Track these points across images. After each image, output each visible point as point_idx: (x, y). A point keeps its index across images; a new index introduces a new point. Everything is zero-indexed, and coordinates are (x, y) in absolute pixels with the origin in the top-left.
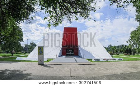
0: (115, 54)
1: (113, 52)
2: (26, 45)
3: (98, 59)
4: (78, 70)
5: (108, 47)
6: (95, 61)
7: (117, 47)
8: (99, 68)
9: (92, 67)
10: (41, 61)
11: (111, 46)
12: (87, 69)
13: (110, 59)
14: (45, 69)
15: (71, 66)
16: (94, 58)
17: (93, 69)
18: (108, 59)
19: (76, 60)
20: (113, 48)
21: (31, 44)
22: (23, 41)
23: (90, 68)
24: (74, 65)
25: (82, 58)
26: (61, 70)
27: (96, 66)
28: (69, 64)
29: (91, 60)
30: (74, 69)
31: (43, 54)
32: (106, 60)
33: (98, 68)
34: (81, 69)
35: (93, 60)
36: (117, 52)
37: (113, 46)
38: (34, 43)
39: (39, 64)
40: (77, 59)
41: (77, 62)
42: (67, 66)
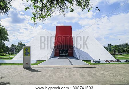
0: (117, 55)
1: (115, 52)
2: (13, 46)
3: (98, 61)
4: (74, 75)
5: (107, 46)
6: (94, 63)
7: (118, 46)
8: (102, 72)
9: (93, 71)
10: (27, 64)
11: (110, 45)
12: (86, 74)
13: (113, 61)
14: (31, 75)
15: (65, 69)
16: (92, 59)
17: (95, 75)
18: (111, 61)
19: (71, 62)
20: (113, 48)
21: (19, 44)
22: (9, 41)
23: (90, 72)
24: (69, 68)
25: (78, 59)
26: (53, 76)
27: (98, 70)
28: (63, 67)
29: (89, 61)
30: (68, 74)
31: (30, 56)
32: (108, 62)
33: (100, 72)
34: (78, 74)
35: (91, 62)
36: (119, 52)
37: (113, 45)
38: (23, 43)
39: (24, 68)
40: (72, 60)
41: (72, 64)
42: (60, 70)
